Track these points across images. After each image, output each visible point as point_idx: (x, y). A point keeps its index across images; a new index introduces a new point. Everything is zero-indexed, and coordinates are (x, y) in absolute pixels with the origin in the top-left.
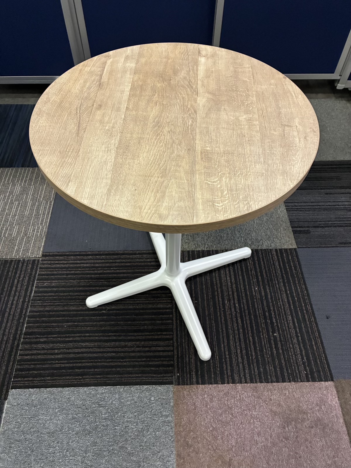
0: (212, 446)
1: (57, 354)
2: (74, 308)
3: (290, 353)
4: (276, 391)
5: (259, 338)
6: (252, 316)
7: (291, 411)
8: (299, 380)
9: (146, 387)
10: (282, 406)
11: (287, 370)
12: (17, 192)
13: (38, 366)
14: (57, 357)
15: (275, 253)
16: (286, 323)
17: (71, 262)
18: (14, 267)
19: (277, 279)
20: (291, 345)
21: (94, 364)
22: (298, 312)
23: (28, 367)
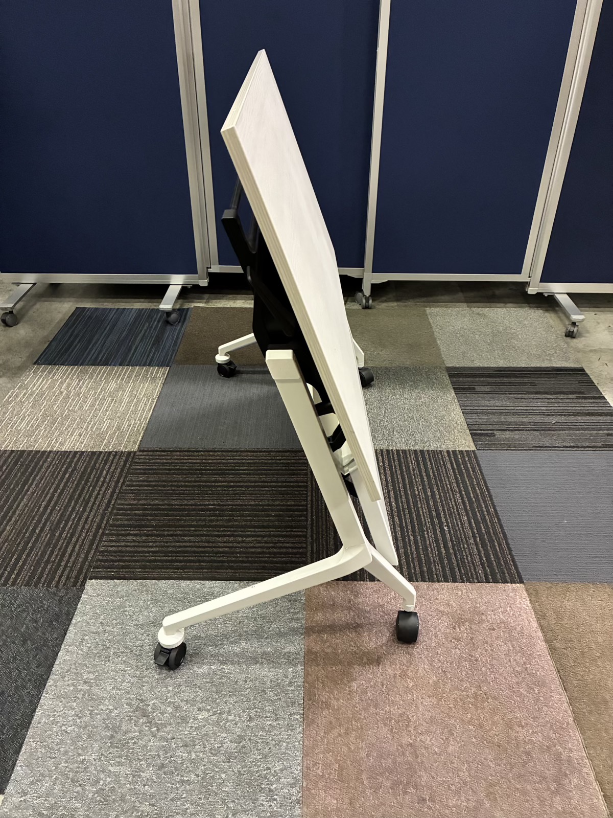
0: (355, 643)
1: (152, 547)
2: (176, 503)
3: (464, 553)
4: (445, 591)
5: (423, 537)
6: (414, 515)
7: (463, 611)
8: (476, 581)
10: (452, 606)
11: (459, 570)
12: (111, 389)
13: (126, 558)
14: (151, 549)
15: (446, 454)
16: (459, 523)
17: (176, 457)
18: (103, 459)
19: (449, 480)
20: (466, 546)
21: (200, 558)
22: (476, 513)
23: (113, 558)
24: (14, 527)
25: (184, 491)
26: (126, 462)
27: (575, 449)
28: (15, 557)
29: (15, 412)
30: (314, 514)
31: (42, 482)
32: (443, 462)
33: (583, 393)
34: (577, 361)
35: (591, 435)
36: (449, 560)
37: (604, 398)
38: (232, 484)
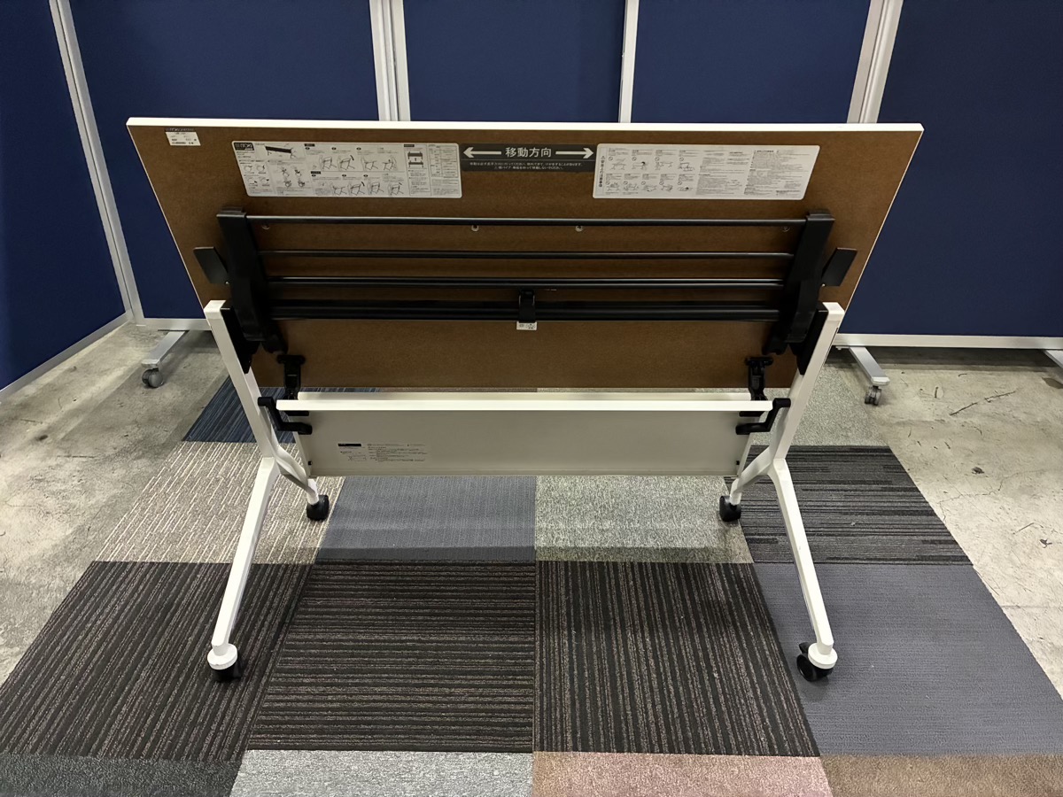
1: (332, 702)
2: (364, 638)
3: (740, 712)
4: (716, 767)
5: (686, 687)
6: (675, 656)
8: (757, 753)
9: (484, 755)
10: (727, 790)
11: (735, 736)
13: (297, 718)
15: (715, 569)
16: (733, 668)
17: (364, 573)
18: (269, 575)
19: (719, 605)
20: (742, 701)
21: (395, 718)
22: (755, 652)
23: (280, 718)
24: (151, 672)
25: (375, 620)
26: (299, 579)
27: (881, 562)
28: (151, 717)
29: (157, 508)
30: (544, 654)
31: (189, 608)
32: (712, 579)
33: (890, 483)
34: (881, 437)
35: (902, 541)
36: (722, 721)
37: (917, 490)
38: (436, 611)
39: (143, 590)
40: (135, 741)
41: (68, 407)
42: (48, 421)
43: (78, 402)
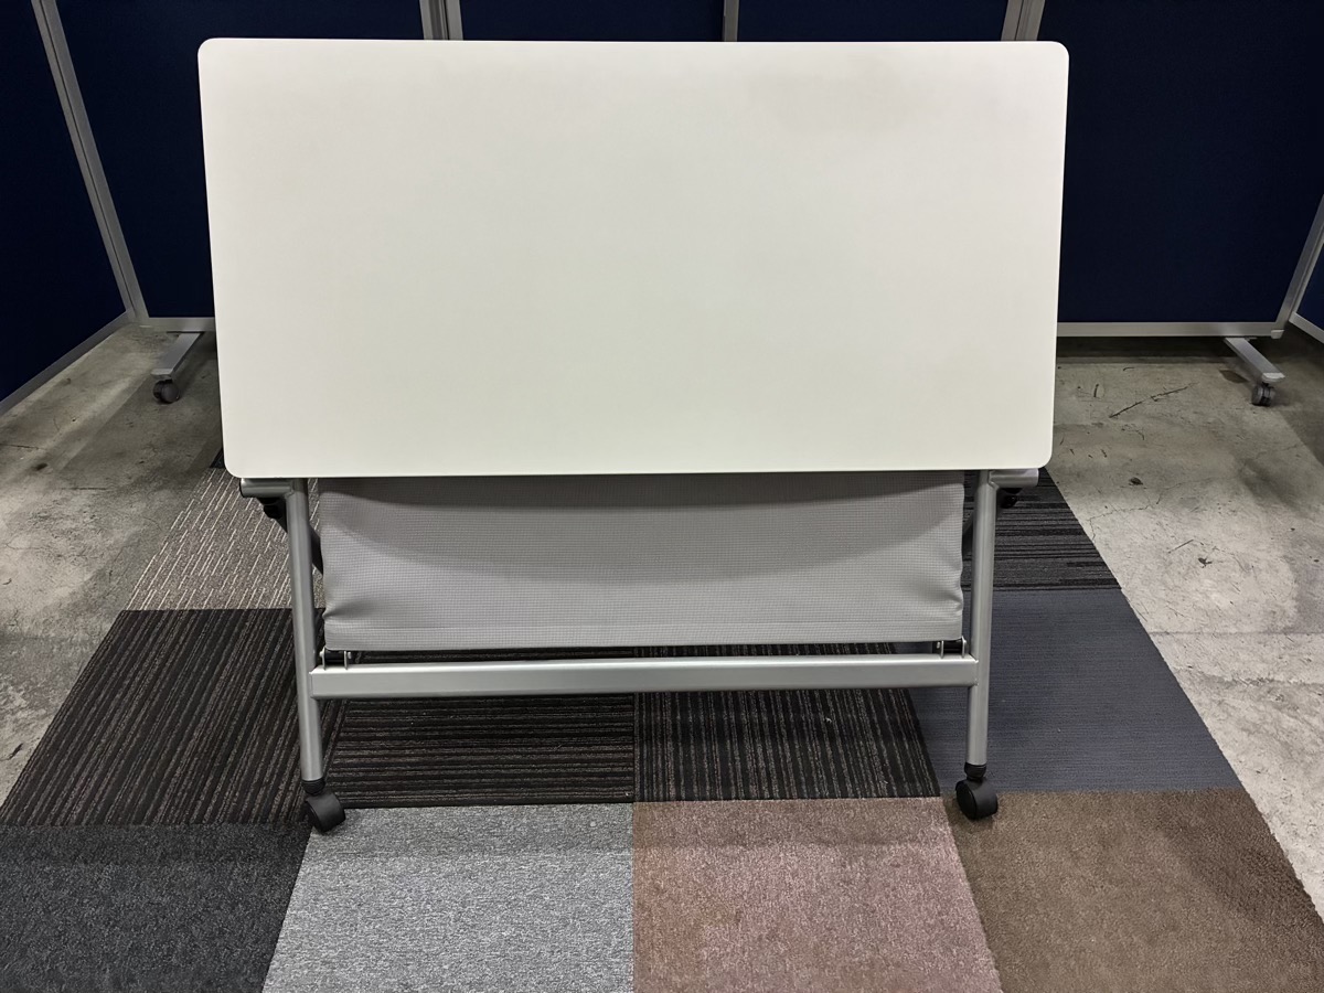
3: (858, 754)
4: (830, 811)
5: (800, 730)
8: (875, 795)
9: (579, 806)
11: (852, 780)
13: (372, 774)
14: (408, 760)
20: (861, 742)
21: (481, 772)
23: (353, 775)
27: (1021, 588)
31: (241, 660)
33: (1036, 498)
35: (1045, 565)
36: (838, 764)
37: (1066, 505)
39: (184, 641)
40: (195, 805)
41: (68, 428)
42: (45, 446)
43: (78, 423)
